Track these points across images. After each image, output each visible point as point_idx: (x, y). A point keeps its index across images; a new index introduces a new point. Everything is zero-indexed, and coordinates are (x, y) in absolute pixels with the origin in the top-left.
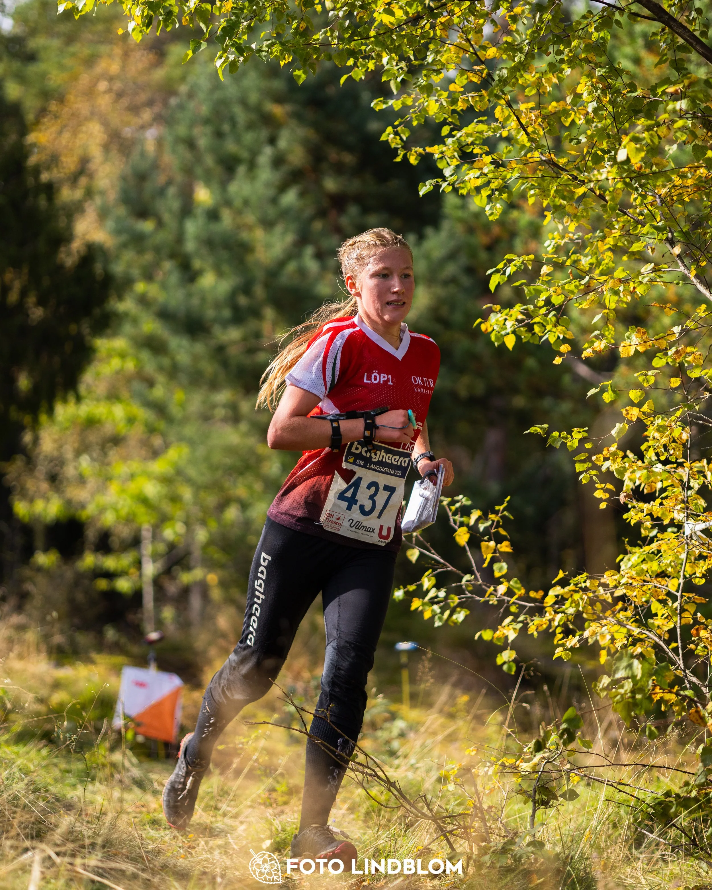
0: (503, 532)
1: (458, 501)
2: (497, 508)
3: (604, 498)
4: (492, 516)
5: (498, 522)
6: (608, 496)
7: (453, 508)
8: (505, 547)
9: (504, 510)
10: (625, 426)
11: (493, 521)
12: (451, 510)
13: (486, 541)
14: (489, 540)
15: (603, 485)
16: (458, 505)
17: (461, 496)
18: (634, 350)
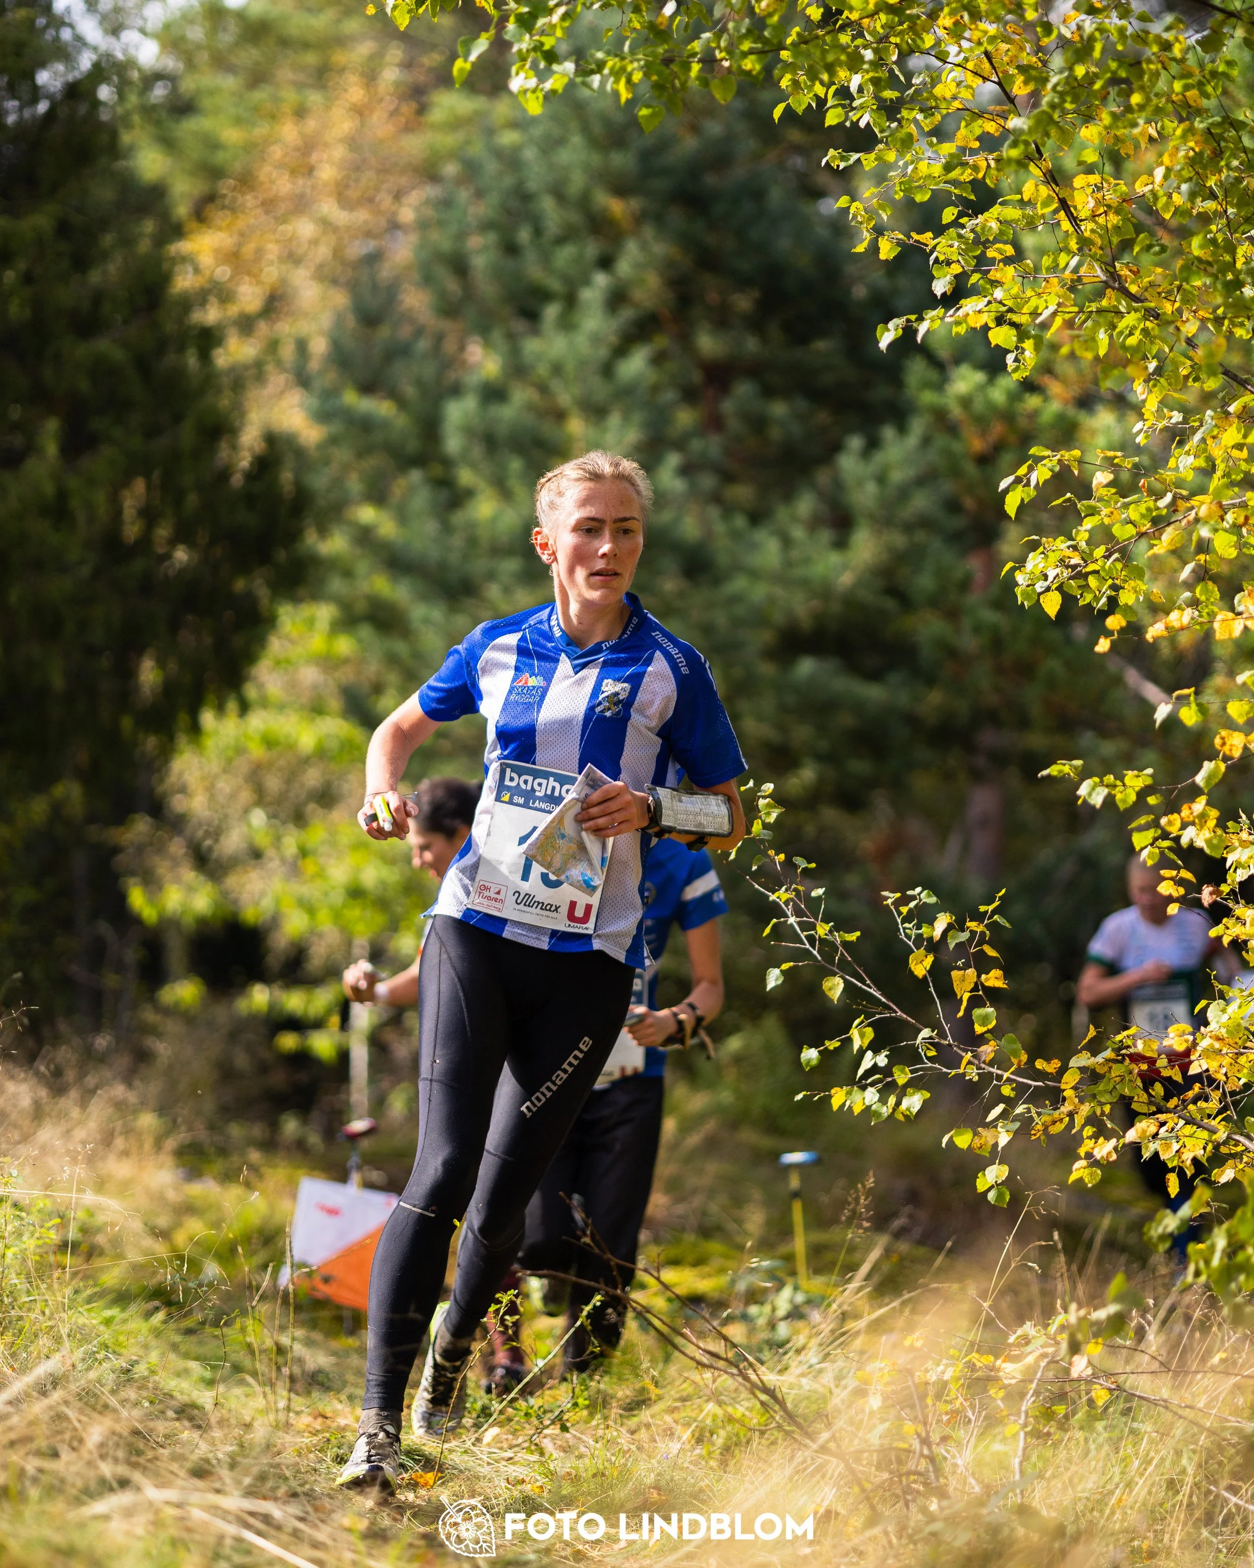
0: (991, 952)
1: (913, 898)
2: (982, 908)
3: (1175, 894)
4: (972, 925)
5: (983, 934)
6: (1182, 891)
7: (904, 910)
8: (994, 979)
9: (994, 912)
10: (1217, 767)
11: (973, 933)
12: (900, 913)
13: (959, 969)
14: (966, 967)
15: (1174, 873)
16: (912, 904)
17: (919, 889)
18: (1241, 627)
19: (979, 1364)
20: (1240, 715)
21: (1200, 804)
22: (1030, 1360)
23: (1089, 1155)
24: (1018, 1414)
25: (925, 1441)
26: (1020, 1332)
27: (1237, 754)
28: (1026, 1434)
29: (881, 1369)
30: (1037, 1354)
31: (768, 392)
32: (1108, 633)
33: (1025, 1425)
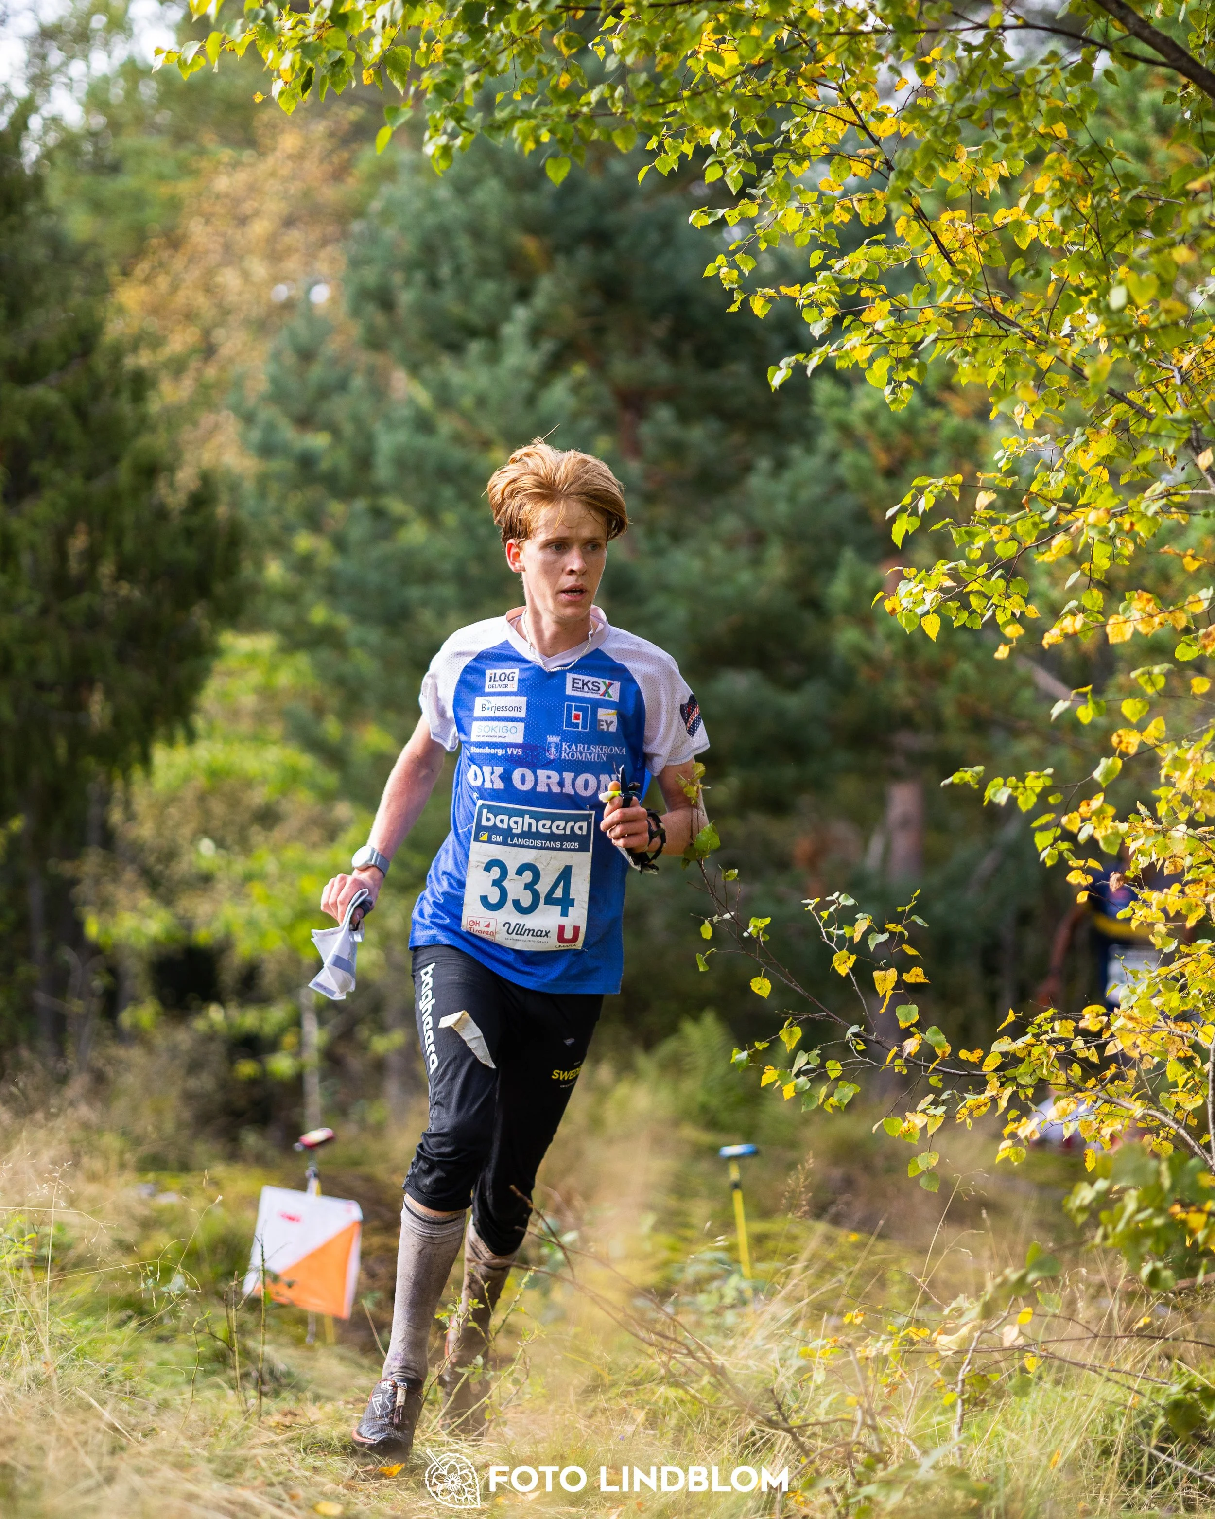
0: (911, 951)
1: (832, 903)
2: (899, 909)
4: (891, 926)
5: (902, 934)
7: (825, 914)
8: (916, 976)
9: (911, 913)
10: (1114, 763)
11: (892, 934)
12: (821, 918)
13: (880, 969)
14: (887, 967)
15: (1082, 863)
16: (832, 909)
17: (838, 894)
18: (1131, 630)
19: (916, 1338)
20: (1134, 714)
21: (1097, 801)
22: (964, 1331)
23: (1013, 1135)
24: (956, 1384)
25: (868, 1412)
26: (954, 1304)
27: (1132, 750)
28: (963, 1401)
29: (823, 1347)
30: (970, 1325)
31: (684, 417)
32: (1007, 641)
33: (962, 1393)
